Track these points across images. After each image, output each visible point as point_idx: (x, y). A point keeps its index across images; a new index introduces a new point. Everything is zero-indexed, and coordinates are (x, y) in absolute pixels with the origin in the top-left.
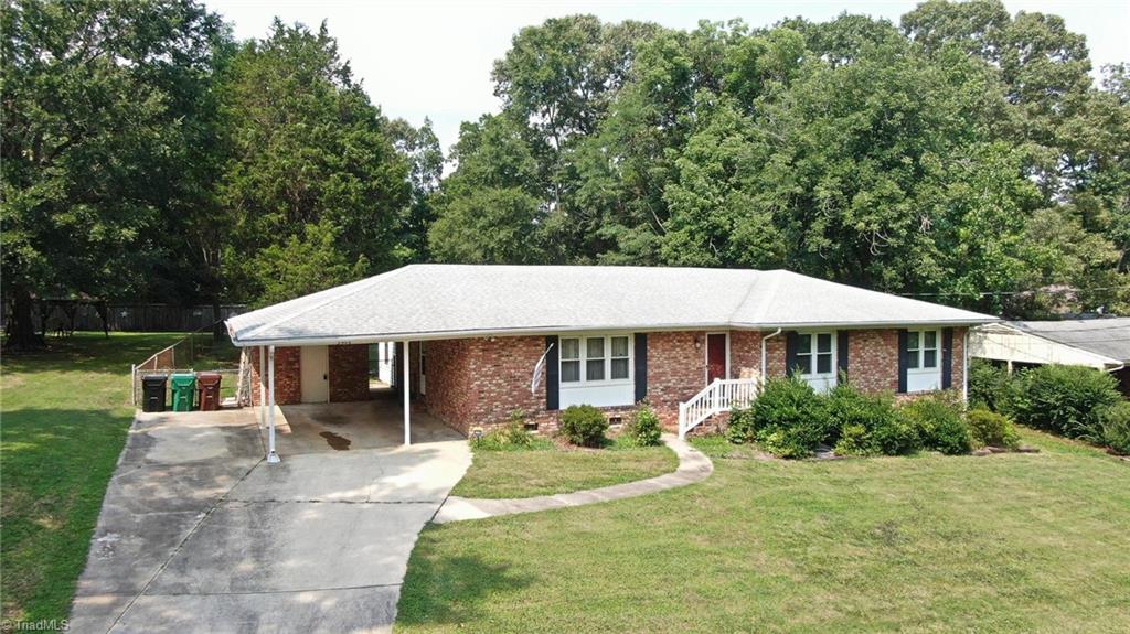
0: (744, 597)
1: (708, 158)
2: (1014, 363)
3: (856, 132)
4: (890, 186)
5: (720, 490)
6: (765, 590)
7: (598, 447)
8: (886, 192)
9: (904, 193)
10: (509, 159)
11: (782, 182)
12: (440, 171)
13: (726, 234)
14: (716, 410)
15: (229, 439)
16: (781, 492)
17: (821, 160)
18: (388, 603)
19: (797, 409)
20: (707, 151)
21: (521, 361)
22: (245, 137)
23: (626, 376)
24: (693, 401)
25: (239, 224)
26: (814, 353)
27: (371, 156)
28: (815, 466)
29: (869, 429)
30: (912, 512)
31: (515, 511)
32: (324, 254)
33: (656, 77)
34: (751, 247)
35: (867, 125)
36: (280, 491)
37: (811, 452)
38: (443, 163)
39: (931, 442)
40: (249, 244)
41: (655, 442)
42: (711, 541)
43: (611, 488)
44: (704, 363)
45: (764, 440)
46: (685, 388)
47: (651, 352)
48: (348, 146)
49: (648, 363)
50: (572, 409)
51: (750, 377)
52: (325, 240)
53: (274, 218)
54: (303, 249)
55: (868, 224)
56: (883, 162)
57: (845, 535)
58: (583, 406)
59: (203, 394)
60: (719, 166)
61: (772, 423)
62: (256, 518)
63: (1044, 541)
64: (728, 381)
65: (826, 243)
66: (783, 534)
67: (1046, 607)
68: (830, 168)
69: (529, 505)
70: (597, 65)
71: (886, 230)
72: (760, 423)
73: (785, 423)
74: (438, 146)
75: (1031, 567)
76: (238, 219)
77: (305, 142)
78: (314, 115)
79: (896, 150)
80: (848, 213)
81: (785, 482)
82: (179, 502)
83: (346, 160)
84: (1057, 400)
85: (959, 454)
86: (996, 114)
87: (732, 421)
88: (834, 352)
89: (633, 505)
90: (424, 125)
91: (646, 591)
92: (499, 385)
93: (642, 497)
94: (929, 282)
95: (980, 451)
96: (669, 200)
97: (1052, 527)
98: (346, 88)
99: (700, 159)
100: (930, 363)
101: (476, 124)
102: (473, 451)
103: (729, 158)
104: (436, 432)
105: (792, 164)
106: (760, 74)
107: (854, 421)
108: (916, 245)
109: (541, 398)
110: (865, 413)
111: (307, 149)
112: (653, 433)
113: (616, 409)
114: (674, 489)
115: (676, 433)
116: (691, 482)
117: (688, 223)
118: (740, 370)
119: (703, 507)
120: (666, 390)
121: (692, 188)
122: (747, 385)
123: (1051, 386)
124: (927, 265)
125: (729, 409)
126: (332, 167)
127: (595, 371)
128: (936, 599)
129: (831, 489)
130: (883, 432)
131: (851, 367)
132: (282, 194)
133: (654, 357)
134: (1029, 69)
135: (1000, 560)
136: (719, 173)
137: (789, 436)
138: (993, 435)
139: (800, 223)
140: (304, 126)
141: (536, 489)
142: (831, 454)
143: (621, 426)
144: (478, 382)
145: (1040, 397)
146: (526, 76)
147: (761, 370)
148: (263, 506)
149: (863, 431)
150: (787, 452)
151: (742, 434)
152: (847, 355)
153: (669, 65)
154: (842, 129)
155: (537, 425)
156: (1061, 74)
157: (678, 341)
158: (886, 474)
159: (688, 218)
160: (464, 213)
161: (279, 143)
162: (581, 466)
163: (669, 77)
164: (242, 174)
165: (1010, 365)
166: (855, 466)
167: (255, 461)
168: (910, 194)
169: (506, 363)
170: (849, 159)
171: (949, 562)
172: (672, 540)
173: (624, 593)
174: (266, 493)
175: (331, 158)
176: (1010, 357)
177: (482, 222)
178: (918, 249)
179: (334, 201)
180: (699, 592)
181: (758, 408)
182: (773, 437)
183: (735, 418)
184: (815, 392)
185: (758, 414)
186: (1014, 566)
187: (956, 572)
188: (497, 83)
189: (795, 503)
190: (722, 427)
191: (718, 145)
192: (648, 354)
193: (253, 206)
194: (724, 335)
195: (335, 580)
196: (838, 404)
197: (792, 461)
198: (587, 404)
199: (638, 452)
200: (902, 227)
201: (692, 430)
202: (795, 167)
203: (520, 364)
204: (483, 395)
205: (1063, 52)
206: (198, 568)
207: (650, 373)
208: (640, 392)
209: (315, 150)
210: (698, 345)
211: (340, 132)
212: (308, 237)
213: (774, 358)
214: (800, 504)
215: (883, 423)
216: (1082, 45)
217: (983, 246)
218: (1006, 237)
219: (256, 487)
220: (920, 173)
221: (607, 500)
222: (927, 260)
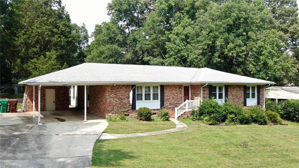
0: (203, 160)
1: (180, 34)
2: (278, 99)
3: (228, 25)
4: (239, 41)
5: (191, 133)
6: (210, 159)
7: (149, 121)
8: (238, 44)
9: (244, 44)
10: (113, 35)
11: (205, 40)
12: (88, 41)
13: (186, 59)
14: (187, 110)
15: (22, 119)
16: (210, 134)
17: (217, 33)
18: (88, 161)
19: (213, 109)
20: (180, 32)
21: (124, 93)
22: (25, 22)
23: (157, 99)
24: (179, 107)
25: (23, 51)
26: (217, 92)
27: (69, 30)
28: (220, 127)
29: (236, 116)
30: (252, 139)
31: (125, 137)
32: (52, 62)
33: (162, 8)
34: (194, 63)
35: (231, 22)
36: (44, 132)
37: (218, 123)
38: (89, 38)
39: (255, 121)
40: (26, 59)
41: (168, 120)
42: (190, 146)
43: (156, 132)
44: (182, 95)
45: (203, 119)
46: (176, 104)
47: (165, 91)
48: (61, 26)
49: (165, 95)
50: (141, 109)
51: (197, 100)
52: (53, 57)
53: (35, 50)
54: (45, 60)
55: (232, 54)
56: (237, 34)
57: (232, 145)
58: (144, 107)
59: (11, 107)
60: (184, 37)
61: (205, 114)
62: (37, 139)
63: (293, 147)
64: (190, 101)
65: (219, 60)
66: (212, 144)
67: (296, 164)
68: (220, 36)
69: (130, 135)
70: (142, 5)
71: (238, 56)
72: (201, 114)
73: (209, 113)
74: (87, 32)
75: (290, 154)
76: (22, 50)
77: (46, 24)
78: (49, 15)
79: (241, 30)
80: (226, 50)
81: (210, 131)
82: (9, 135)
83: (60, 31)
84: (292, 110)
85: (263, 125)
86: (270, 22)
87: (192, 114)
88: (224, 92)
89: (163, 136)
90: (82, 25)
91: (171, 158)
92: (116, 101)
93: (166, 134)
94: (252, 73)
95: (270, 124)
96: (167, 48)
97: (295, 143)
98: (60, 7)
99: (177, 34)
100: (253, 97)
101: (101, 25)
102: (108, 122)
103: (187, 34)
104: (94, 117)
105: (208, 34)
106: (196, 8)
107: (231, 113)
108: (247, 61)
109: (130, 106)
110: (234, 111)
111: (47, 27)
112: (167, 117)
113: (154, 110)
114: (176, 132)
115: (174, 118)
116: (181, 130)
117: (174, 55)
118: (194, 98)
119: (186, 137)
120: (170, 104)
121: (175, 44)
122: (196, 102)
123: (290, 106)
124: (251, 67)
125: (191, 110)
126: (55, 33)
127: (148, 97)
128: (263, 161)
129: (226, 133)
130: (240, 117)
131: (229, 97)
132: (37, 42)
133: (166, 93)
134: (280, 9)
135: (281, 152)
136: (184, 39)
137: (211, 117)
138: (274, 119)
139: (211, 53)
140: (46, 19)
141: (131, 131)
142: (224, 124)
143: (156, 115)
144: (109, 100)
145: (287, 109)
146: (119, 7)
147: (201, 97)
148: (40, 136)
149: (234, 116)
150: (210, 123)
151: (195, 118)
152: (228, 93)
153: (167, 4)
154: (224, 23)
155: (128, 114)
156: (290, 11)
157: (174, 88)
158: (242, 129)
159: (174, 53)
160: (98, 53)
161: (37, 25)
162: (145, 126)
163: (167, 8)
164: (24, 34)
165: (277, 100)
166: (232, 127)
167: (34, 125)
168: (245, 45)
169: (119, 94)
170: (226, 33)
171: (265, 152)
172: (177, 145)
173: (165, 159)
174: (39, 133)
175: (55, 30)
176: (277, 98)
177: (104, 56)
178: (248, 62)
179: (56, 45)
180: (188, 159)
181: (201, 109)
182: (206, 118)
183: (193, 113)
184: (219, 104)
185: (201, 111)
186: (285, 153)
187: (268, 155)
188: (108, 10)
189: (215, 136)
190: (189, 116)
191: (183, 30)
192: (165, 92)
193: (27, 45)
194: (189, 87)
195: (69, 155)
196: (226, 108)
197: (212, 126)
198: (145, 107)
199: (162, 122)
200: (243, 55)
201: (179, 117)
202: (209, 35)
203: (123, 94)
204: (111, 104)
205: (289, 4)
206: (20, 153)
207: (165, 98)
208: (162, 105)
209: (49, 27)
210: (181, 89)
211: (58, 21)
212: (47, 56)
213: (205, 93)
214: (216, 137)
215: (240, 114)
216: (295, 2)
217: (268, 62)
218: (275, 59)
219: (36, 131)
220: (248, 38)
221: (155, 135)
222: (251, 65)
